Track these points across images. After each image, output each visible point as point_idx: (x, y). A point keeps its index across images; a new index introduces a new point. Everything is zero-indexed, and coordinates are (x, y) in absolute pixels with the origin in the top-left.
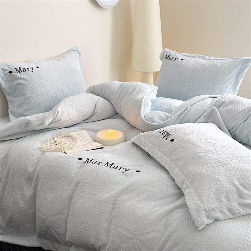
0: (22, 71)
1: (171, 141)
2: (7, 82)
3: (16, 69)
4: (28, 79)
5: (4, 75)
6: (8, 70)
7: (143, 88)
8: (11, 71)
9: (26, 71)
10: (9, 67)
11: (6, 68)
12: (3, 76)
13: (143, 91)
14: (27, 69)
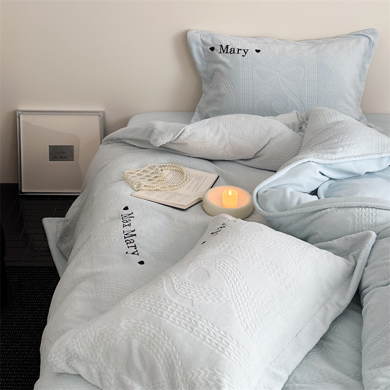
3: (221, 46)
5: (203, 51)
8: (214, 48)
11: (209, 41)
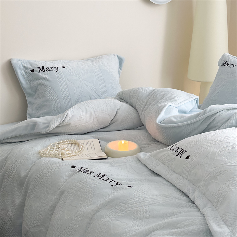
0: (45, 70)
1: (186, 158)
2: (28, 82)
3: (39, 67)
4: (50, 79)
6: (30, 69)
7: (174, 95)
8: (33, 70)
9: (49, 70)
10: (31, 65)
11: (29, 66)
12: (25, 74)
13: (173, 98)
14: (52, 68)
